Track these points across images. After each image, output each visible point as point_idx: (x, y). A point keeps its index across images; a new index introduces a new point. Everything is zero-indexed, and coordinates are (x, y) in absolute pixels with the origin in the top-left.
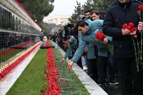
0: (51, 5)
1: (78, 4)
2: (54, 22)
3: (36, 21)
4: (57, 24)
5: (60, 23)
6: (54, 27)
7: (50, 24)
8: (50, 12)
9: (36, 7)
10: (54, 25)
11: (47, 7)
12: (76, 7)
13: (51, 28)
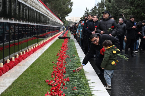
0: (71, 8)
1: (87, 9)
2: (72, 21)
3: (60, 18)
4: (74, 22)
5: (75, 21)
6: (72, 23)
7: (70, 22)
8: (70, 13)
9: (59, 7)
10: (72, 22)
11: (68, 9)
12: (85, 12)
13: (70, 24)
